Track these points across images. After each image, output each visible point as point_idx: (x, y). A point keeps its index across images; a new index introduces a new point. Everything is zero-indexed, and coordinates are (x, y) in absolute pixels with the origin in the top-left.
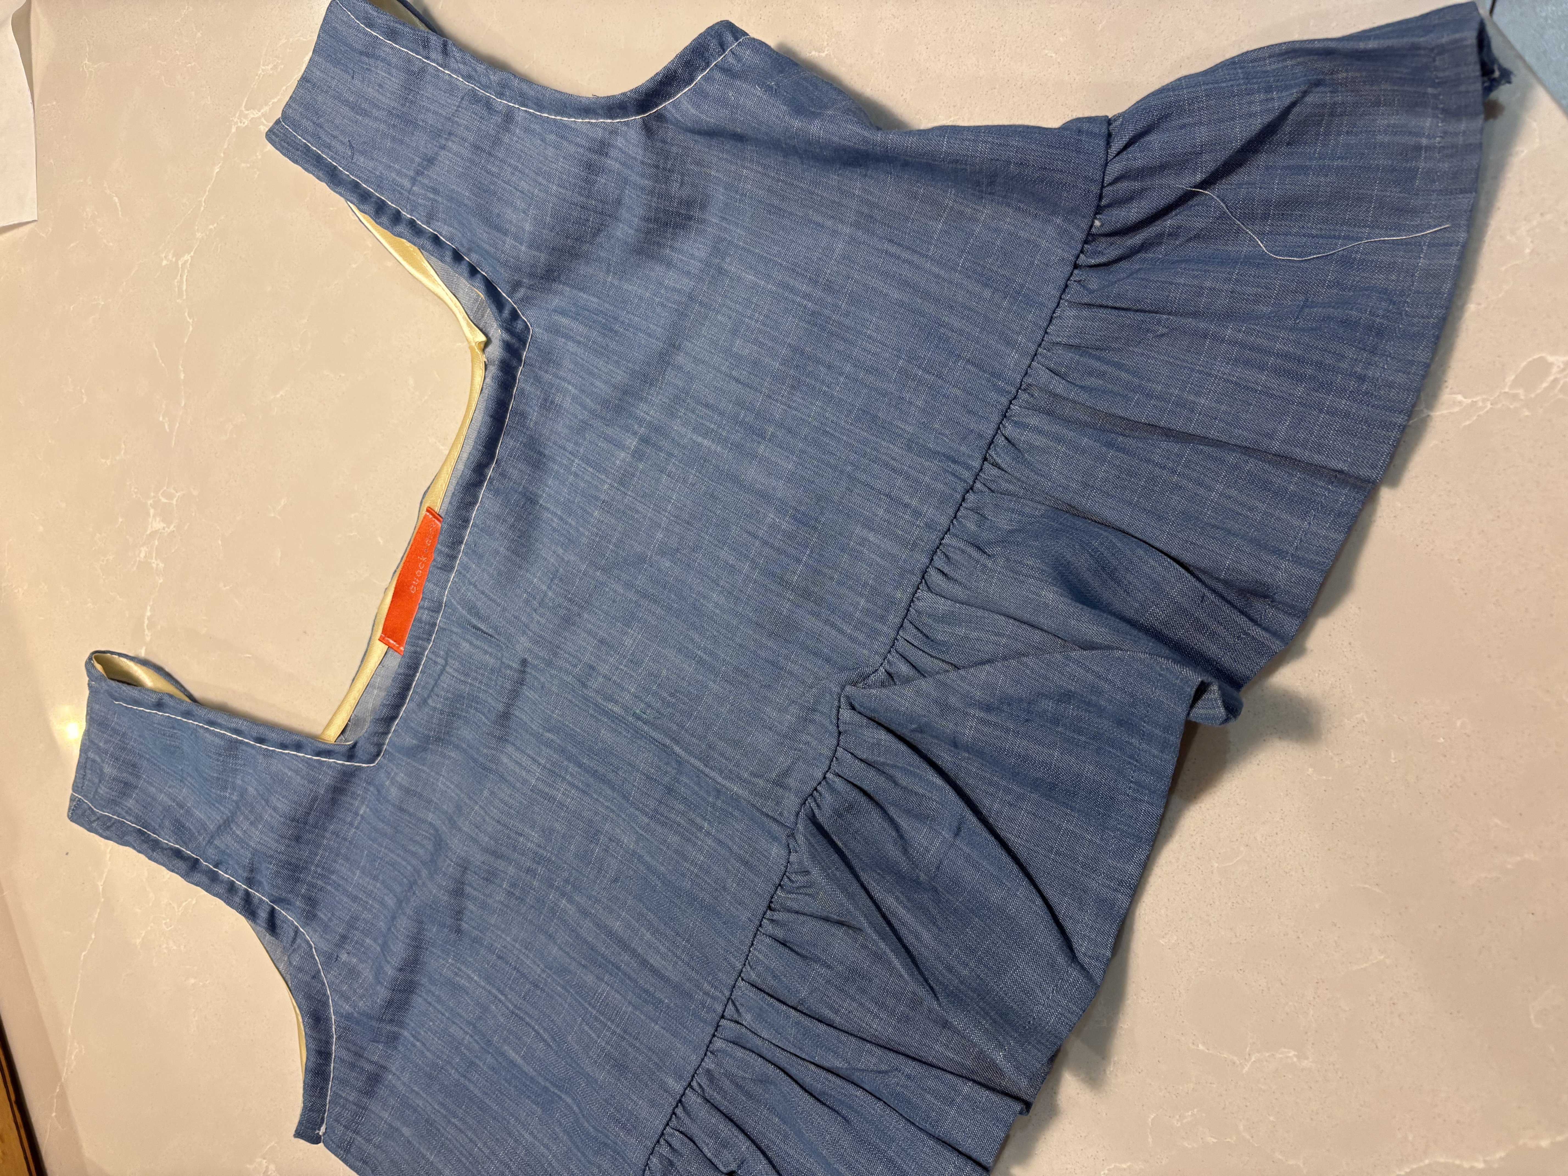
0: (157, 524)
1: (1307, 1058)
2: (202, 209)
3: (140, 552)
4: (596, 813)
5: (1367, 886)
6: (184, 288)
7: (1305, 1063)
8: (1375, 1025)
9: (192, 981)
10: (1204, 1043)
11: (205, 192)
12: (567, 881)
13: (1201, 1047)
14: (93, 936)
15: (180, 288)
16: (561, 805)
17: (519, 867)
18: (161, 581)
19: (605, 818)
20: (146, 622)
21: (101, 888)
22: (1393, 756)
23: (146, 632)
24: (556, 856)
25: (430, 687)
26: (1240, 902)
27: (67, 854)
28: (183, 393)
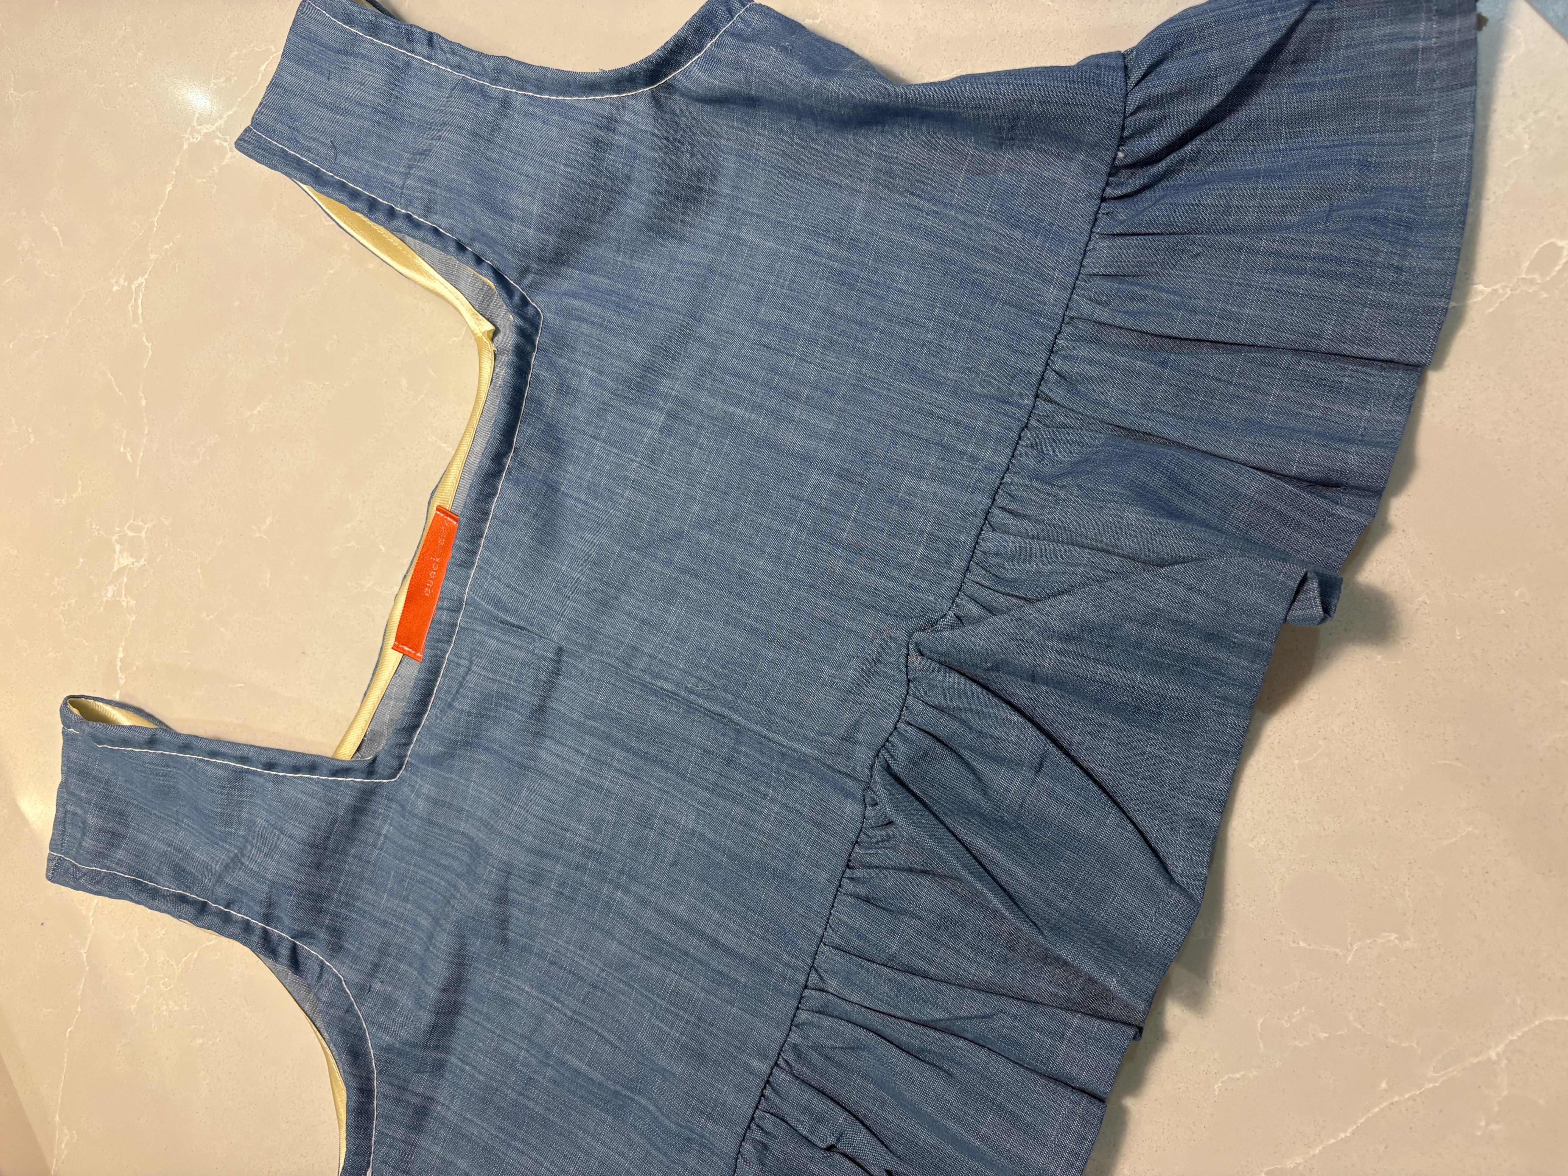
0: (125, 560)
1: (1408, 939)
2: (155, 229)
3: (107, 590)
4: (649, 797)
5: (1448, 762)
6: (140, 311)
7: (1408, 944)
8: (1471, 896)
9: (200, 1041)
10: (1304, 940)
11: (157, 212)
12: (621, 872)
13: (1302, 944)
14: (79, 1010)
15: (135, 311)
16: (609, 793)
17: (567, 864)
18: (134, 619)
19: (659, 801)
20: (119, 664)
21: (85, 955)
22: (1458, 633)
23: (120, 675)
24: (608, 847)
25: (454, 691)
26: (1325, 795)
27: (42, 924)
28: (145, 421)
